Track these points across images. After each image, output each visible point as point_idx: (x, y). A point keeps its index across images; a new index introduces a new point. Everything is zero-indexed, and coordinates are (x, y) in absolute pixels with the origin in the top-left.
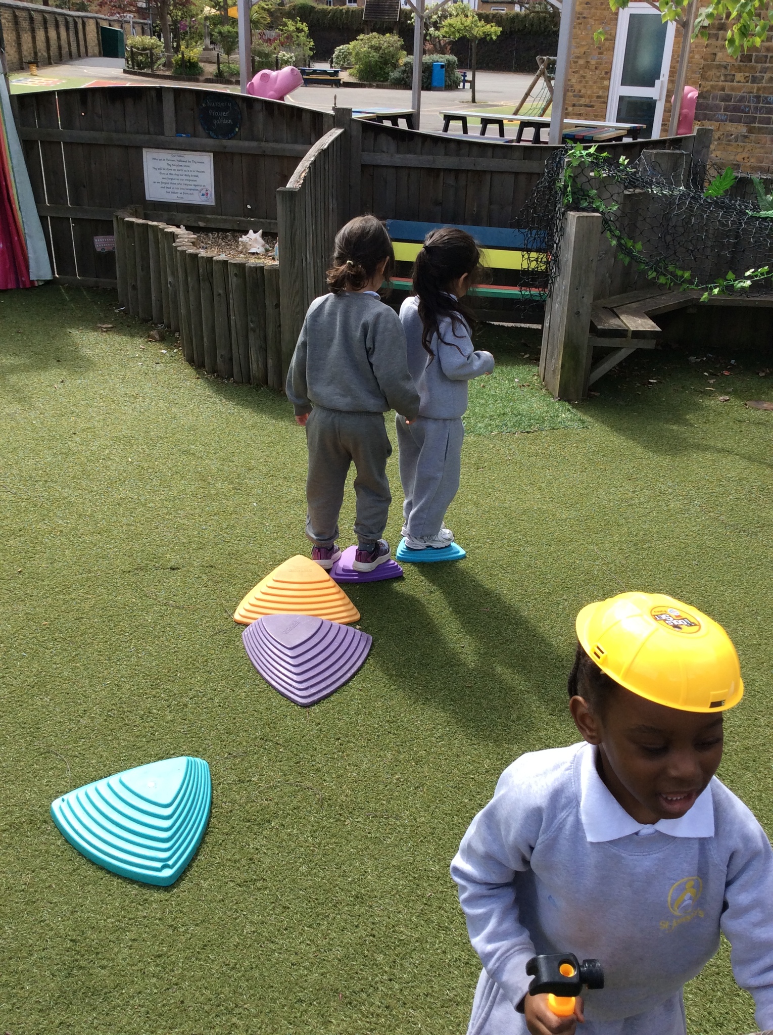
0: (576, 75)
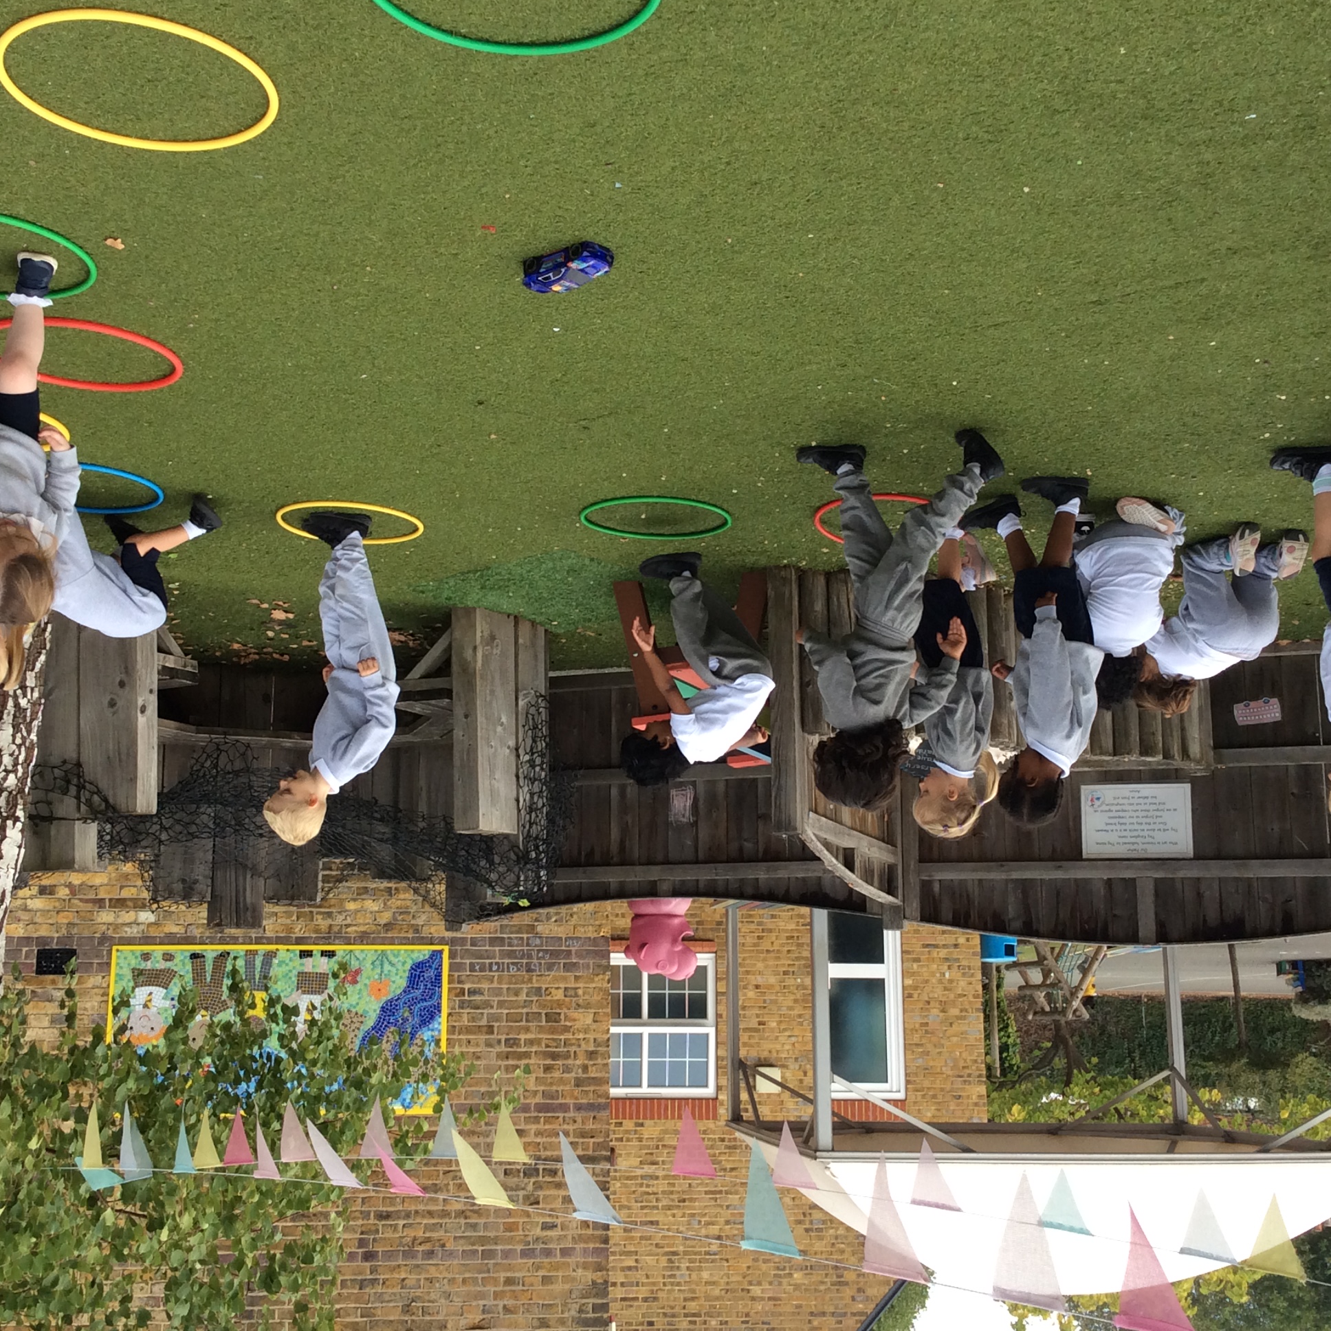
0: (959, 991)
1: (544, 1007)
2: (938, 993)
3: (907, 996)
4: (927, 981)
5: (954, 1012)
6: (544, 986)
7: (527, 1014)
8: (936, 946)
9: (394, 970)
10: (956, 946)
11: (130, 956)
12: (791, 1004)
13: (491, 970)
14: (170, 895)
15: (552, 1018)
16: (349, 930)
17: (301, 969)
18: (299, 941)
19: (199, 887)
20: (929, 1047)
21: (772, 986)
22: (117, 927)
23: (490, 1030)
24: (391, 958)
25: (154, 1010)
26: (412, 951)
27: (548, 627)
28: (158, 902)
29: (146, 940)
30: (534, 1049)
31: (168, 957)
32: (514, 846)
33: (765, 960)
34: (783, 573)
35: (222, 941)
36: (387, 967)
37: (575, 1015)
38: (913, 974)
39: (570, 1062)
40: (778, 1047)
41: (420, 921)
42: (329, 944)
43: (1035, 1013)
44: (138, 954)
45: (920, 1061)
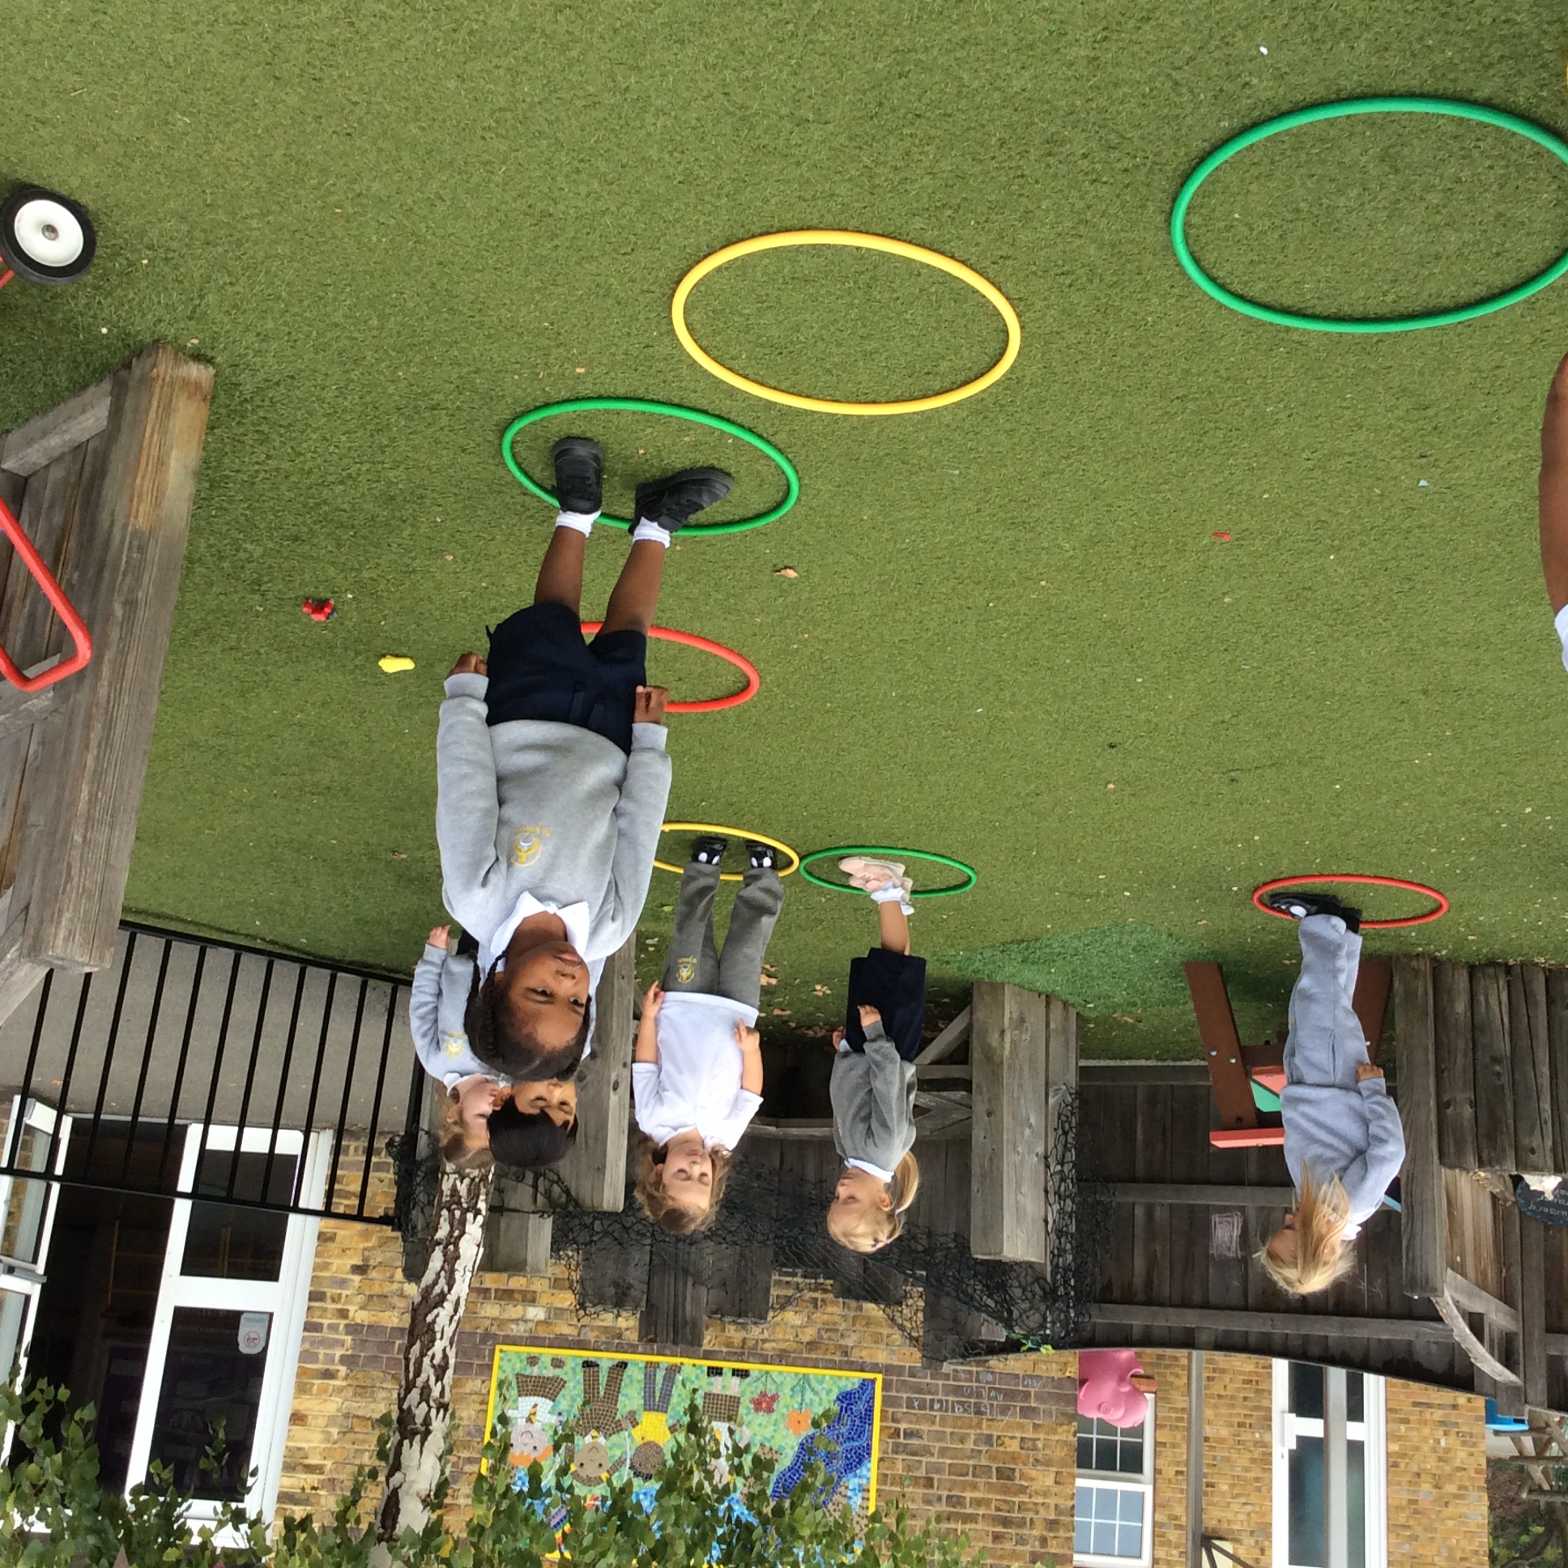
0: (1458, 1464)
1: (993, 1458)
2: (1431, 1464)
3: (1392, 1465)
4: (1417, 1449)
5: (1451, 1488)
6: (995, 1434)
7: (975, 1467)
8: (1429, 1405)
9: (817, 1399)
10: (1455, 1407)
11: (514, 1359)
12: (1247, 1464)
13: (932, 1408)
14: (600, 1300)
15: (1005, 1474)
16: (767, 1345)
17: (708, 1389)
18: (708, 1355)
19: (632, 1292)
20: (1419, 1531)
21: (1224, 1440)
22: (502, 1323)
23: (929, 1482)
24: (814, 1384)
25: (537, 1425)
26: (840, 1378)
27: (1080, 1009)
28: (585, 1309)
29: (534, 1341)
30: (981, 1512)
31: (557, 1363)
32: (1039, 1279)
33: (1215, 1406)
34: (1414, 963)
35: (619, 1349)
36: (809, 1395)
37: (1033, 1473)
38: (1400, 1438)
39: (1025, 1531)
40: (1230, 1516)
41: (850, 1342)
42: (742, 1361)
43: (1530, 1491)
44: (524, 1357)
45: (1407, 1547)
